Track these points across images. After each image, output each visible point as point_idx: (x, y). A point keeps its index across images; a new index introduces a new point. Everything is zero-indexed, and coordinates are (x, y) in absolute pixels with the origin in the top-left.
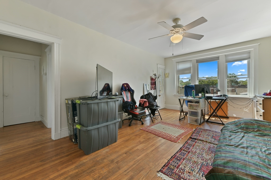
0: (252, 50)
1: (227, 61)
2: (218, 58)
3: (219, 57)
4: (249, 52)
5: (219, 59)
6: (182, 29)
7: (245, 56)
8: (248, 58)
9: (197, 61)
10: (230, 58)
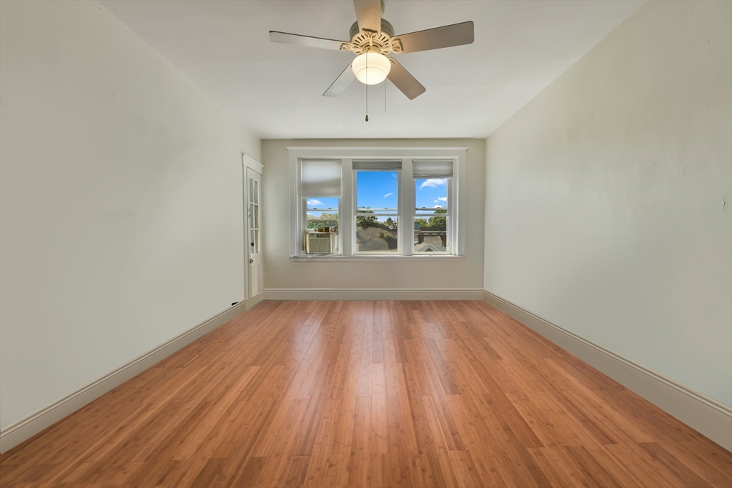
0: (456, 159)
1: (416, 176)
2: (397, 165)
3: (401, 163)
4: (451, 163)
5: (401, 168)
6: (394, 42)
7: (445, 168)
8: (451, 174)
9: (354, 163)
10: (422, 169)
